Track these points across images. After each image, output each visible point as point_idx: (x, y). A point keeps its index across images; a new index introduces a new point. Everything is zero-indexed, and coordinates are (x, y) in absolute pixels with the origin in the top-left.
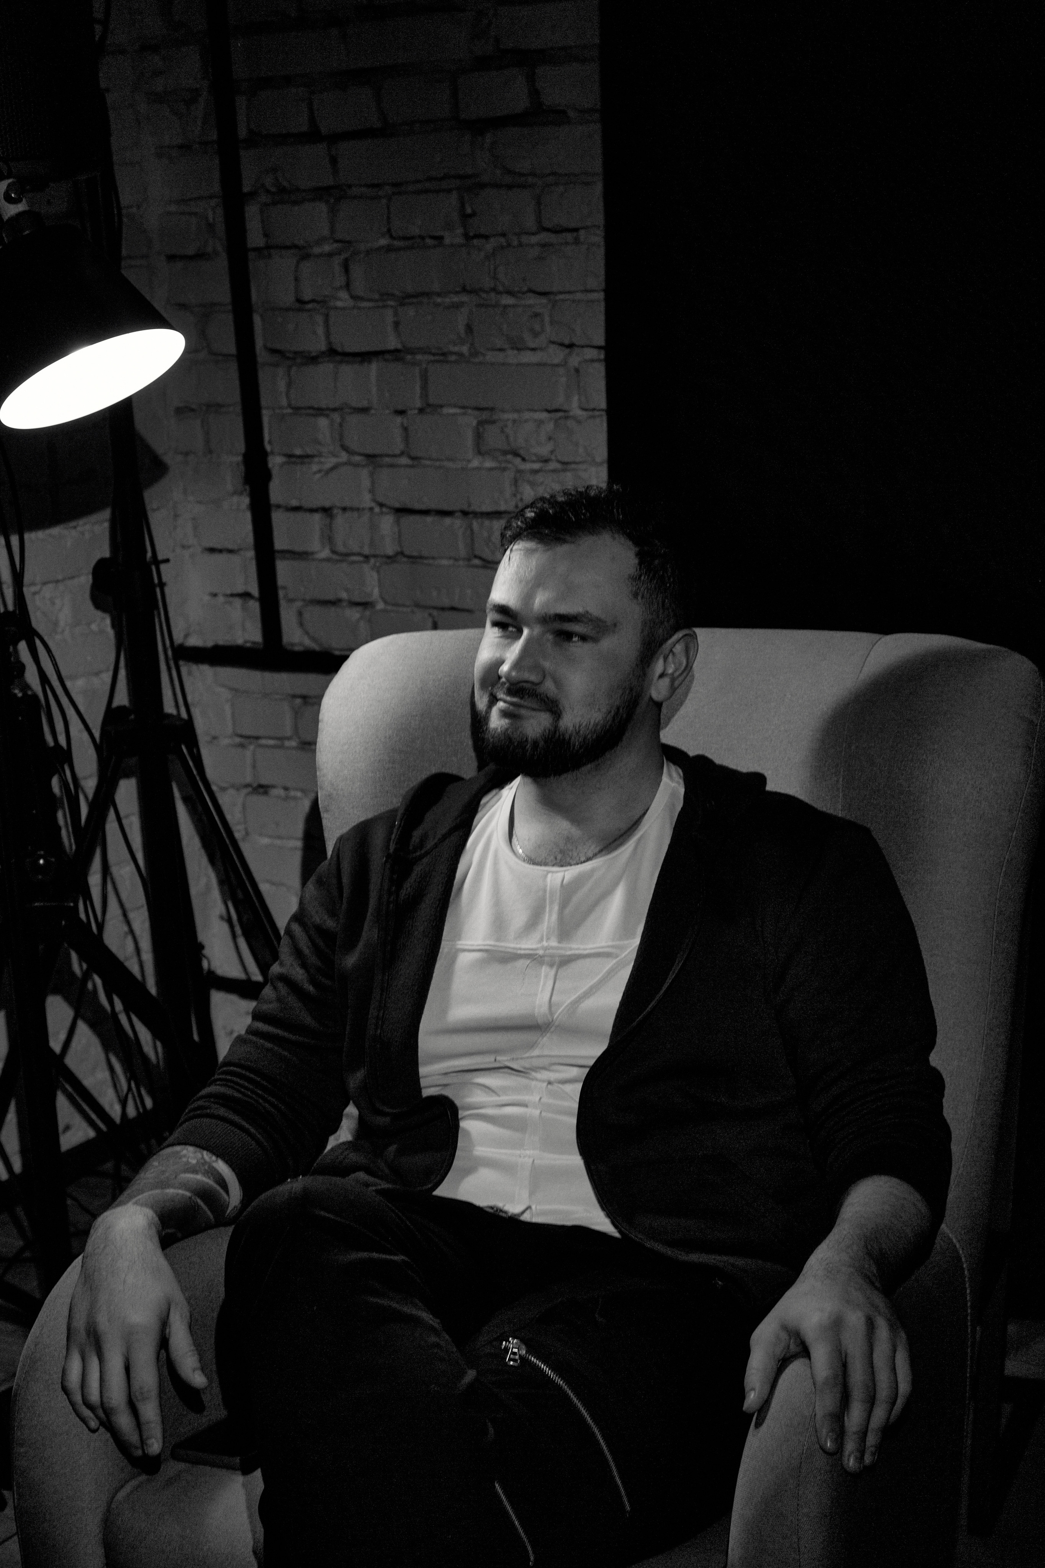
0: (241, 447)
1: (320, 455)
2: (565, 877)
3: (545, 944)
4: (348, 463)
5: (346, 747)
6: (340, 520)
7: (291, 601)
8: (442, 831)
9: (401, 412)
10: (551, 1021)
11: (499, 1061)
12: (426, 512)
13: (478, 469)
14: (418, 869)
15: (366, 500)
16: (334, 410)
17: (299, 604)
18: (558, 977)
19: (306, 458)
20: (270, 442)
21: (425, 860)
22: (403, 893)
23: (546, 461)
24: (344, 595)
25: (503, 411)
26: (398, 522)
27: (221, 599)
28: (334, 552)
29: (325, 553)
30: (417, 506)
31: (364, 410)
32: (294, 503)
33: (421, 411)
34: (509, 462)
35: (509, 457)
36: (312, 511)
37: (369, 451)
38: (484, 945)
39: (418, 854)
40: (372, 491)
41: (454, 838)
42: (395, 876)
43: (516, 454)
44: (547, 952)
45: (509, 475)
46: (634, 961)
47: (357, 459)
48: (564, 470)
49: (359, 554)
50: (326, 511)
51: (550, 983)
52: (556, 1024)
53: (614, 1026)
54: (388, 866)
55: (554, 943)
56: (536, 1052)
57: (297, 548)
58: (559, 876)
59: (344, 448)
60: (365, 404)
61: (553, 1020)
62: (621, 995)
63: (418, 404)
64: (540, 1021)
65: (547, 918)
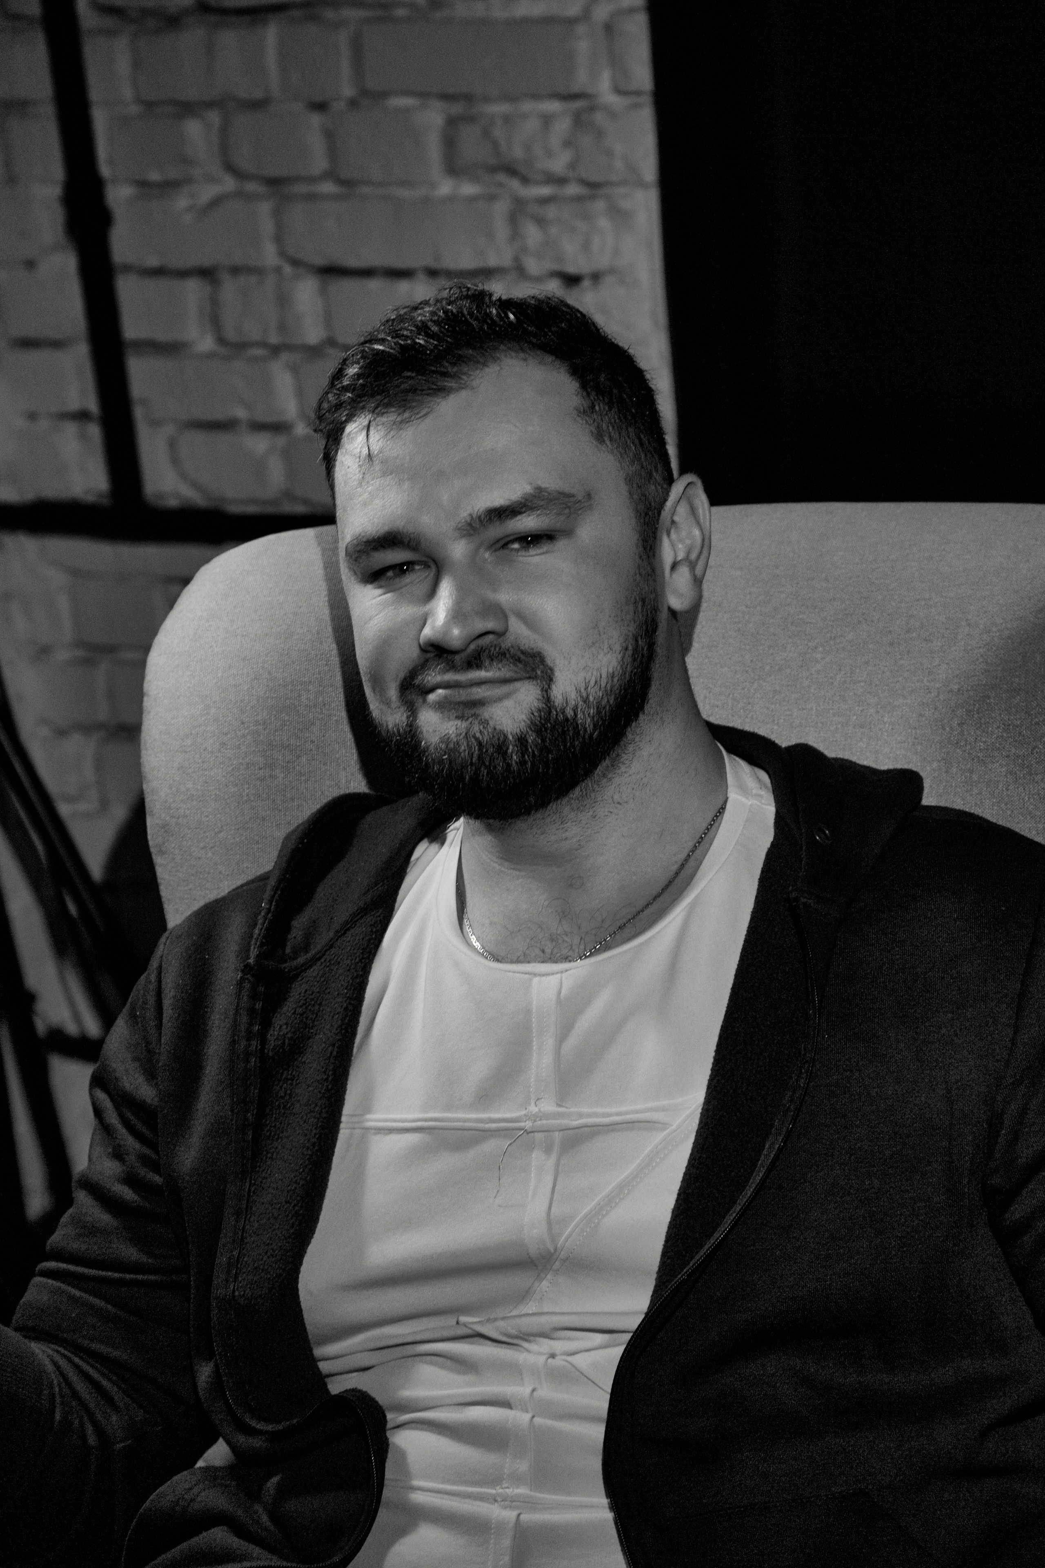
0: (57, 171)
1: (188, 180)
2: (563, 985)
3: (533, 1109)
4: (239, 194)
5: (189, 742)
6: (229, 289)
7: (155, 423)
8: (342, 915)
9: (320, 107)
10: (552, 1251)
11: (465, 1325)
12: (367, 273)
13: (451, 199)
14: (298, 991)
15: (269, 255)
16: (211, 105)
17: (169, 429)
18: (560, 1168)
19: (169, 186)
20: (110, 162)
21: (312, 972)
22: (273, 1035)
23: (561, 181)
24: (241, 413)
25: (487, 99)
26: (323, 291)
27: (44, 424)
28: (221, 340)
29: (206, 344)
30: (353, 262)
31: (258, 105)
32: (153, 262)
33: (353, 103)
34: (500, 185)
35: (501, 177)
36: (183, 274)
37: (273, 171)
38: (426, 1120)
39: (301, 960)
40: (279, 239)
41: (360, 931)
42: (259, 1005)
43: (511, 170)
44: (538, 1123)
45: (501, 208)
46: (694, 1134)
47: (252, 187)
48: (592, 197)
49: (263, 344)
50: (207, 273)
51: (549, 1179)
52: (563, 1255)
53: (664, 1254)
54: (247, 985)
55: (548, 1106)
56: (531, 1307)
57: (161, 336)
58: (554, 980)
59: (230, 168)
60: (258, 94)
61: (556, 1250)
62: (674, 1197)
63: (348, 91)
64: (533, 1250)
65: (534, 1061)
